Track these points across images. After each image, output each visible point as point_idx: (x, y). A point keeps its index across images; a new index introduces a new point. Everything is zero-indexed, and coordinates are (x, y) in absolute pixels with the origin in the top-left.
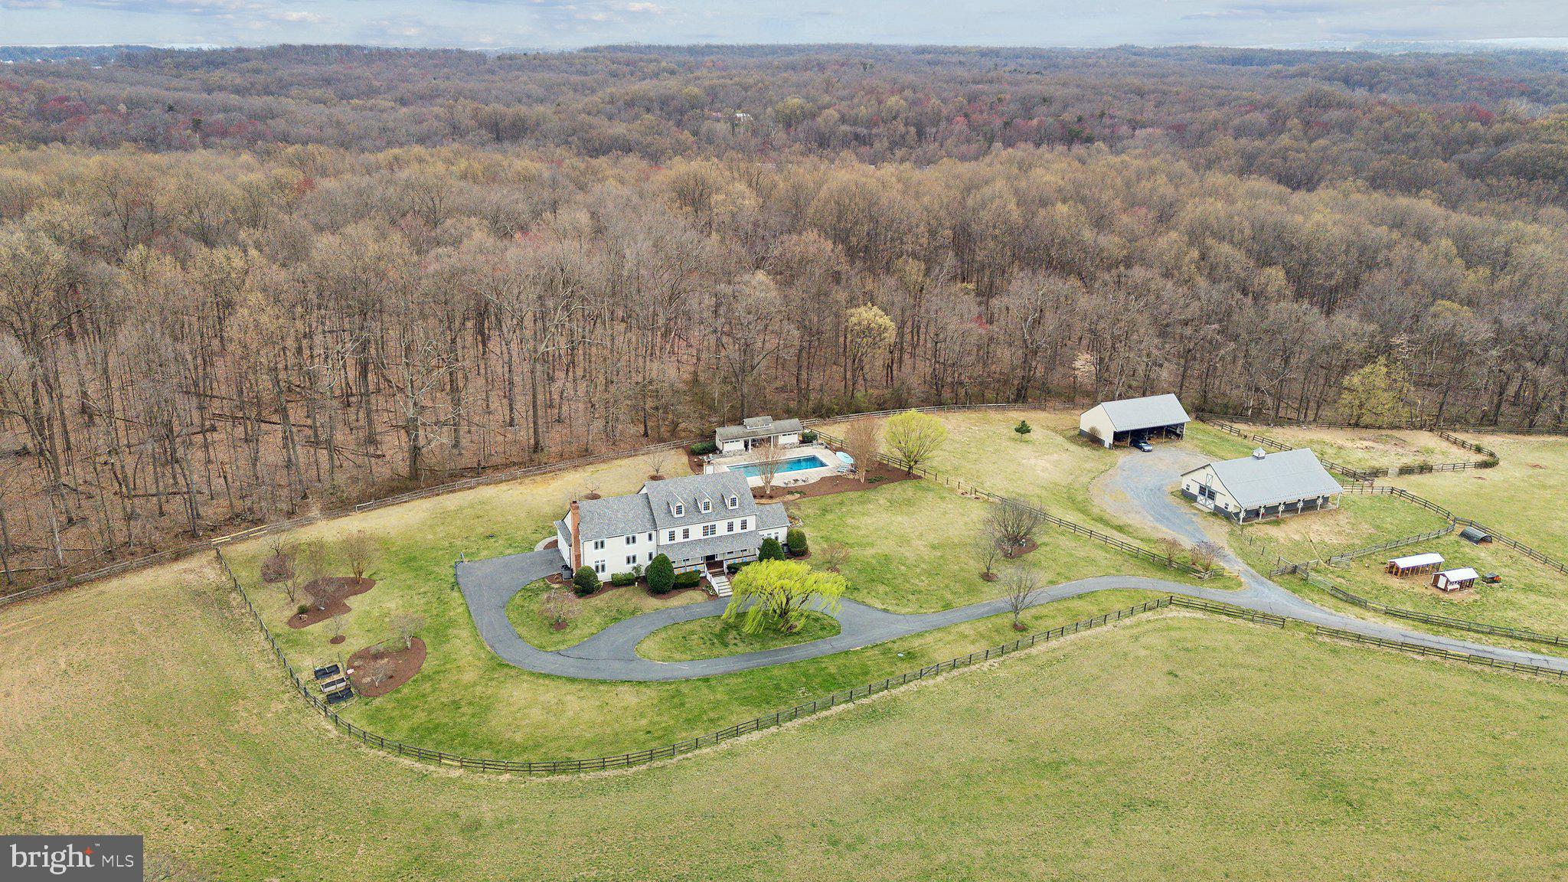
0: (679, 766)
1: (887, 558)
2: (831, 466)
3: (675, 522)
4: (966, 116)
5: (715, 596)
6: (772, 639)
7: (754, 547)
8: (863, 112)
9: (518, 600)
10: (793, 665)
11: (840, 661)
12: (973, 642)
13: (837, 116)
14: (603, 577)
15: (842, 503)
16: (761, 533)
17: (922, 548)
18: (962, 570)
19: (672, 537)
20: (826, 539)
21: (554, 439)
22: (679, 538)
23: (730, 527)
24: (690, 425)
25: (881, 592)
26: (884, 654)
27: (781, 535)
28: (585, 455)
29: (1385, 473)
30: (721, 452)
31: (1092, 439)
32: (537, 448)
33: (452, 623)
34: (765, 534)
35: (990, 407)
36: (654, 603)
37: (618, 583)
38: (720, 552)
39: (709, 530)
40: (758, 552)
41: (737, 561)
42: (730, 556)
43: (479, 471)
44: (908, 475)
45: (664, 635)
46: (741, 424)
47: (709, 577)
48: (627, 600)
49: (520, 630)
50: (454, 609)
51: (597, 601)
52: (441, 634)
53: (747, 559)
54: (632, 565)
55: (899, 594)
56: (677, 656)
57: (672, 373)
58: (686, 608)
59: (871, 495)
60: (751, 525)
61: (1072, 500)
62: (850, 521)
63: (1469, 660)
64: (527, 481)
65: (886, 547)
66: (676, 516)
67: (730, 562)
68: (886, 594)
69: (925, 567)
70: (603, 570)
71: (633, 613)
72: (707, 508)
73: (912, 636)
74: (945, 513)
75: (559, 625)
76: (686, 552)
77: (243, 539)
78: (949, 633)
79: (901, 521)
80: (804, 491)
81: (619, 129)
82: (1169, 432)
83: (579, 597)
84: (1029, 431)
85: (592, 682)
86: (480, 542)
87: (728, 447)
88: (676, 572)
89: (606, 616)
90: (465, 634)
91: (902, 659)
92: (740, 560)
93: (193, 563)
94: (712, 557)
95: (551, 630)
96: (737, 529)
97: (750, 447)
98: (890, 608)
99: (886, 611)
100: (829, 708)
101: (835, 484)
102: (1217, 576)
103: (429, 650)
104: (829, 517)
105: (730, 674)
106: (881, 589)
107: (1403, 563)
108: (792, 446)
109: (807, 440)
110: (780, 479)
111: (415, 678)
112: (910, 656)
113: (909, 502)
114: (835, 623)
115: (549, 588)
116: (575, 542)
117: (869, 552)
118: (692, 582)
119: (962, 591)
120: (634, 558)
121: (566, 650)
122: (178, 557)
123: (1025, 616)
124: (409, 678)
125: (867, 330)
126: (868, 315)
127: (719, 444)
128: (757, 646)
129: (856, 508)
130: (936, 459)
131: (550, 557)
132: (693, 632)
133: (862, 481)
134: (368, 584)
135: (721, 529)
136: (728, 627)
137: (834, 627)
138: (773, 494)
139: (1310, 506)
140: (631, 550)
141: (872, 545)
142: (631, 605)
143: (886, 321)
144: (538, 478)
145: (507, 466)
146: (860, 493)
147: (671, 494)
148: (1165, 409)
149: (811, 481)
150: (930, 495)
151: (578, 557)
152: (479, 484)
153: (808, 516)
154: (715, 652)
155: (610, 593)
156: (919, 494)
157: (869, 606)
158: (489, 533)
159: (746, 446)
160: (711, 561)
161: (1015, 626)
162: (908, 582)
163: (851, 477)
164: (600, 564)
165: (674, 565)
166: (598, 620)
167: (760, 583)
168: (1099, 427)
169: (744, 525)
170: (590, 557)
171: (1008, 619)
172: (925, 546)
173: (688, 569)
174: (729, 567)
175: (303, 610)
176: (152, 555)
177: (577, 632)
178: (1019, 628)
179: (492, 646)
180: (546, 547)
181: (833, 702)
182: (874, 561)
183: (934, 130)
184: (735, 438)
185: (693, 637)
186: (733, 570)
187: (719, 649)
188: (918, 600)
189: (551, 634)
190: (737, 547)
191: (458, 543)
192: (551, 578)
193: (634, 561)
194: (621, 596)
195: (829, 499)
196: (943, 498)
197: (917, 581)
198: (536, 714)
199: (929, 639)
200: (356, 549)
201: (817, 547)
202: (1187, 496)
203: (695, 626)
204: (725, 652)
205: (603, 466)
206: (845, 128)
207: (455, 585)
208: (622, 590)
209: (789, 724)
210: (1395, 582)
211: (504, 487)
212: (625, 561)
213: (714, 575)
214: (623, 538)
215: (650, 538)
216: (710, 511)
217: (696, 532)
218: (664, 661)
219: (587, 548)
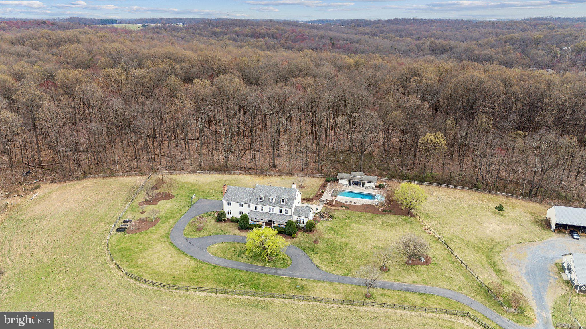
0: (166, 294)
1: (346, 245)
2: (376, 200)
3: (258, 203)
14: (229, 217)
16: (295, 217)
17: (369, 246)
19: (256, 208)
22: (259, 209)
23: (281, 211)
25: (325, 258)
26: (292, 283)
27: (305, 221)
30: (338, 183)
31: (547, 224)
33: (174, 218)
34: (298, 218)
37: (233, 220)
39: (272, 210)
44: (408, 214)
45: (224, 245)
46: (350, 173)
49: (187, 227)
50: (181, 213)
51: (220, 225)
52: (167, 220)
53: (282, 226)
56: (219, 254)
60: (289, 213)
66: (259, 200)
67: (275, 225)
68: (326, 260)
70: (230, 214)
71: (226, 233)
72: (272, 200)
75: (199, 229)
77: (161, 174)
79: (376, 232)
80: (349, 207)
83: (216, 222)
85: (182, 252)
86: (217, 193)
87: (341, 182)
89: (216, 231)
90: (172, 222)
92: (279, 226)
95: (195, 230)
96: (283, 213)
98: (320, 266)
99: (317, 266)
100: (242, 295)
101: (367, 208)
102: (521, 313)
103: (157, 224)
104: (347, 221)
105: (226, 267)
106: (327, 256)
108: (371, 188)
109: (379, 187)
110: (346, 200)
111: (144, 231)
112: (302, 288)
113: (391, 225)
117: (342, 240)
120: (242, 212)
121: (190, 238)
124: (142, 231)
126: (434, 137)
127: (338, 180)
129: (364, 220)
132: (234, 247)
133: (380, 210)
134: (173, 197)
135: (277, 210)
138: (335, 205)
140: (241, 209)
142: (228, 230)
143: (441, 141)
144: (262, 176)
146: (372, 215)
149: (357, 204)
150: (407, 225)
153: (338, 218)
154: (232, 257)
155: (227, 223)
156: (402, 223)
157: (312, 262)
159: (350, 183)
162: (342, 258)
164: (230, 211)
168: (552, 219)
169: (286, 212)
170: (226, 208)
175: (147, 200)
177: (201, 234)
181: (244, 293)
182: (339, 244)
184: (344, 179)
185: (232, 249)
187: (235, 258)
188: (337, 267)
189: (193, 231)
197: (347, 259)
199: (312, 284)
207: (191, 205)
208: (232, 224)
209: (221, 295)
212: (239, 213)
214: (239, 204)
215: (249, 207)
216: (273, 202)
217: (266, 209)
218: (212, 254)
219: (225, 204)
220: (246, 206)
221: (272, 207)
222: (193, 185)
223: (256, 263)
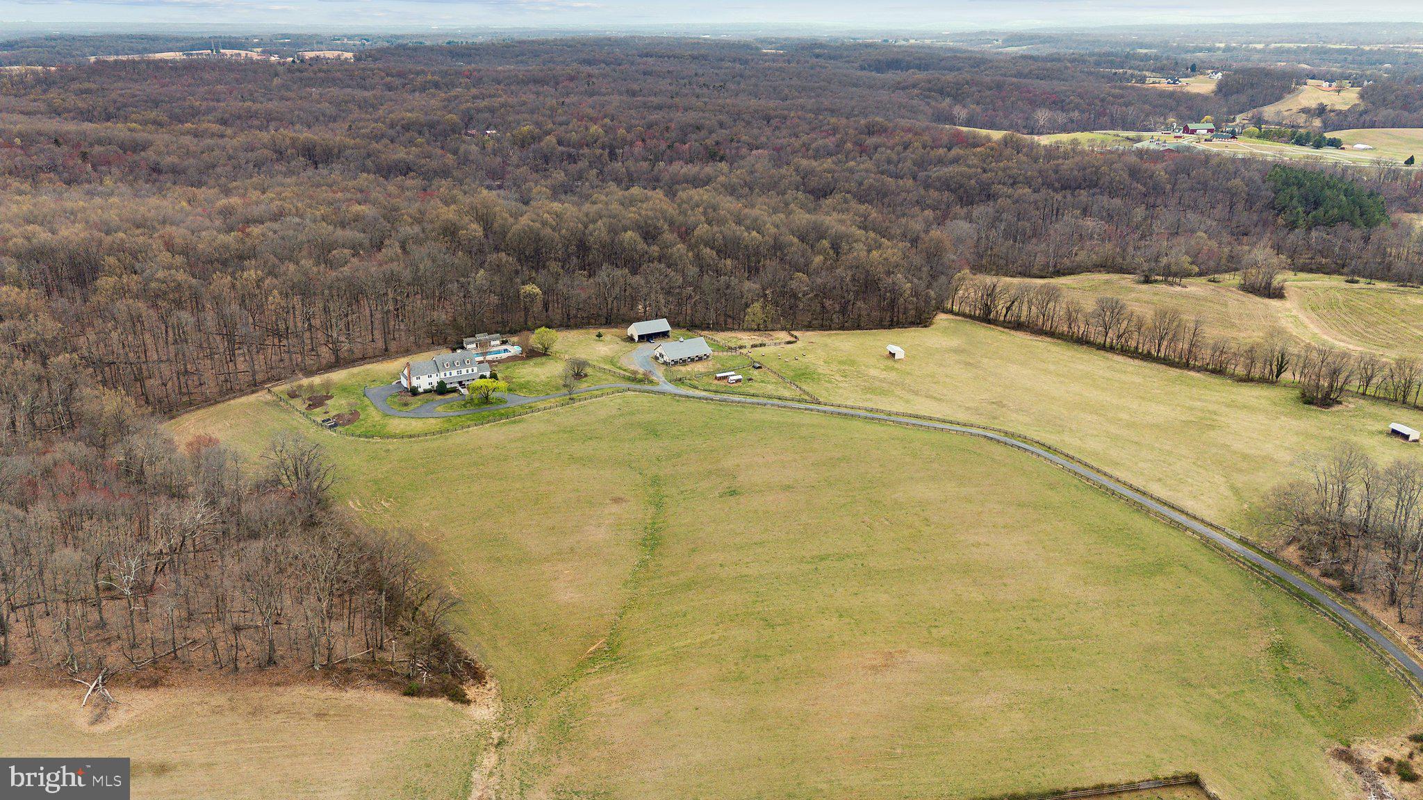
0: (451, 435)
1: (529, 382)
2: (512, 352)
3: (445, 369)
4: (643, 140)
5: (462, 394)
6: (482, 405)
8: (574, 136)
9: (389, 399)
11: (505, 409)
12: (553, 403)
13: (554, 141)
14: (421, 390)
15: (514, 364)
16: (480, 373)
17: (543, 378)
18: (557, 383)
19: (445, 375)
20: (506, 376)
21: (393, 346)
22: (448, 375)
23: (468, 371)
24: (452, 338)
26: (520, 407)
27: (488, 374)
28: (407, 352)
29: (745, 347)
30: (465, 348)
31: (631, 339)
32: (386, 350)
33: (366, 405)
36: (440, 398)
37: (426, 392)
38: (464, 380)
39: (459, 372)
42: (468, 381)
43: (364, 359)
44: (545, 355)
45: (444, 406)
46: (475, 337)
47: (460, 388)
48: (430, 397)
49: (392, 406)
50: (366, 402)
51: (418, 397)
52: (364, 408)
54: (431, 386)
55: (530, 392)
56: (449, 410)
57: (444, 317)
58: (451, 398)
59: (527, 361)
60: (475, 370)
61: (611, 362)
62: (517, 370)
63: (719, 401)
65: (529, 378)
66: (446, 367)
67: (468, 383)
68: (526, 392)
69: (543, 383)
70: (420, 387)
71: (432, 401)
73: (532, 402)
74: (554, 366)
75: (406, 405)
76: (451, 380)
77: (277, 385)
78: (545, 401)
79: (538, 370)
80: (500, 361)
81: (400, 154)
82: (664, 335)
83: (412, 396)
84: (602, 336)
85: (420, 418)
86: (371, 382)
87: (469, 347)
88: (448, 387)
89: (422, 402)
90: (372, 408)
91: (527, 408)
93: (260, 394)
94: (461, 382)
96: (470, 372)
97: (478, 346)
98: (526, 396)
100: (499, 421)
101: (513, 359)
102: (651, 382)
103: (360, 413)
104: (509, 368)
105: (467, 414)
106: (524, 390)
107: (718, 375)
108: (498, 345)
109: (504, 343)
110: (489, 358)
111: (358, 420)
113: (543, 364)
114: (504, 399)
115: (400, 395)
116: (409, 379)
117: (522, 379)
118: (454, 390)
119: (555, 389)
120: (432, 382)
121: (410, 410)
122: (253, 392)
123: (575, 395)
124: (356, 420)
125: (529, 296)
126: (531, 288)
127: (465, 345)
128: (477, 408)
129: (520, 366)
130: (556, 347)
131: (400, 384)
132: (454, 405)
133: (524, 357)
134: (331, 397)
135: (464, 372)
136: (467, 403)
137: (504, 401)
138: (486, 362)
139: (700, 359)
140: (430, 380)
141: (524, 378)
142: (431, 399)
143: (538, 290)
145: (375, 357)
146: (523, 361)
147: (444, 359)
148: (662, 325)
149: (503, 358)
150: (550, 360)
151: (410, 383)
154: (463, 409)
155: (423, 395)
156: (547, 360)
157: (519, 395)
158: (374, 379)
159: (476, 346)
162: (535, 388)
163: (520, 355)
164: (419, 385)
165: (447, 385)
166: (420, 403)
167: (477, 385)
168: (633, 334)
169: (473, 371)
170: (415, 383)
171: (568, 397)
173: (452, 386)
174: (467, 385)
175: (310, 405)
176: (242, 393)
177: (412, 408)
178: (571, 399)
179: (383, 411)
180: (398, 381)
181: (501, 419)
182: (523, 382)
183: (621, 151)
184: (472, 343)
188: (537, 393)
189: (404, 406)
191: (362, 383)
192: (400, 392)
193: (432, 384)
194: (427, 396)
195: (510, 363)
196: (555, 361)
197: (538, 387)
198: (402, 426)
199: (538, 402)
200: (327, 385)
201: (502, 378)
202: (657, 358)
203: (455, 403)
204: (466, 409)
206: (561, 148)
207: (365, 395)
208: (428, 394)
209: (486, 425)
210: (716, 382)
212: (428, 384)
213: (462, 388)
214: (427, 376)
215: (436, 376)
216: (459, 365)
217: (454, 373)
219: (415, 379)
220: (433, 376)
221: (459, 370)
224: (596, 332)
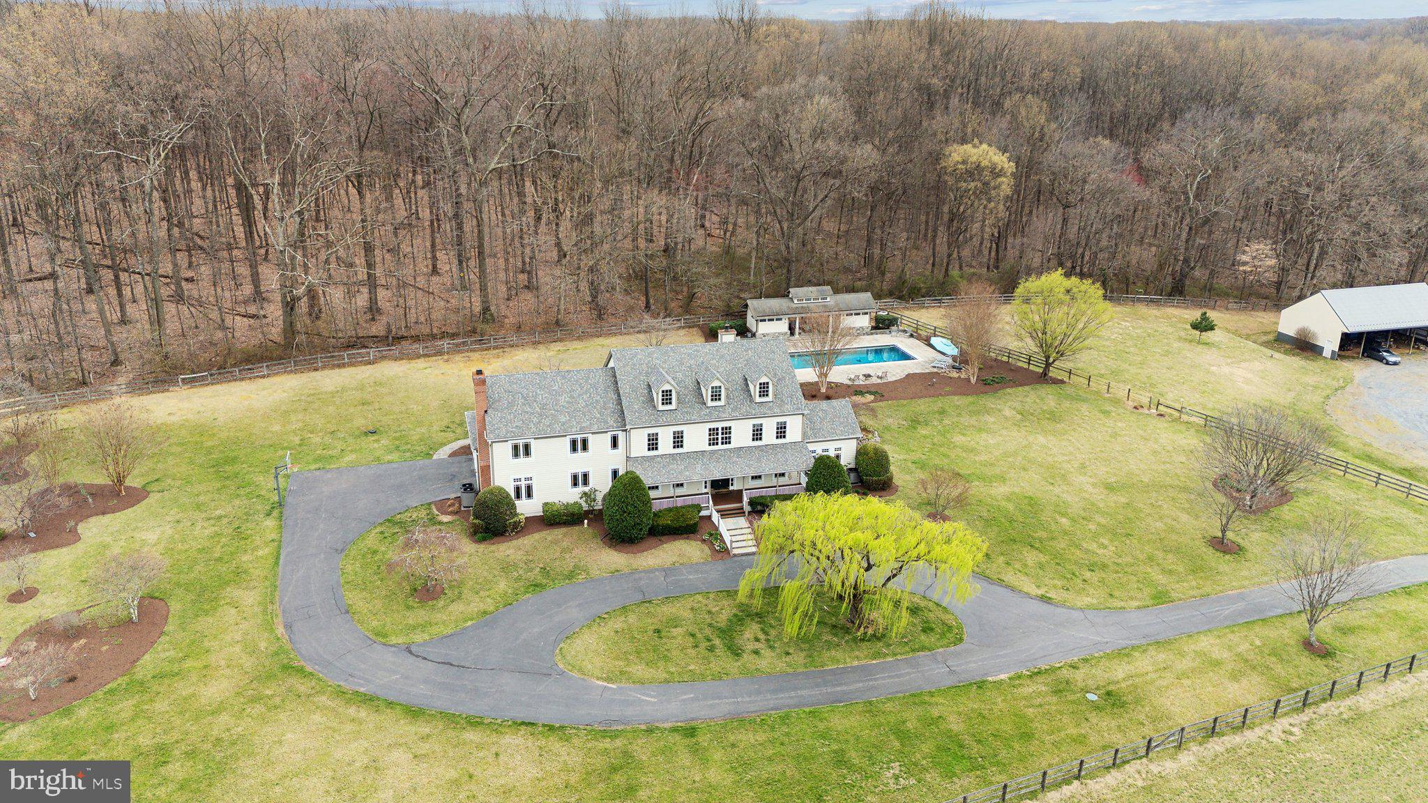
1: (1032, 502)
2: (920, 359)
3: (658, 418)
5: (725, 551)
6: (829, 645)
7: (797, 469)
9: (371, 540)
10: (870, 708)
11: (970, 703)
12: (1235, 677)
14: (527, 508)
15: (942, 412)
16: (811, 447)
17: (1091, 489)
18: (1172, 529)
19: (653, 443)
20: (923, 466)
22: (666, 446)
23: (757, 434)
24: (712, 289)
25: (1030, 562)
26: (1057, 692)
27: (847, 454)
30: (754, 335)
31: (1304, 346)
33: (239, 575)
34: (819, 449)
35: (1139, 300)
36: (614, 559)
37: (556, 519)
38: (739, 474)
39: (720, 436)
40: (804, 480)
41: (764, 492)
42: (757, 483)
44: (1043, 378)
45: (618, 623)
46: (785, 295)
47: (715, 517)
48: (563, 551)
49: (353, 598)
50: (255, 549)
51: (508, 550)
52: (209, 595)
53: (787, 491)
54: (581, 489)
55: (1065, 568)
56: (639, 670)
58: (667, 571)
59: (989, 401)
60: (795, 432)
62: (958, 439)
64: (458, 357)
65: (1029, 483)
66: (661, 408)
67: (756, 493)
68: (1041, 566)
69: (1103, 521)
70: (529, 495)
71: (571, 576)
72: (716, 396)
73: (1109, 657)
74: (1115, 435)
75: (428, 592)
76: (678, 472)
78: (1182, 654)
79: (1044, 444)
80: (881, 392)
83: (480, 541)
84: (1212, 328)
85: (451, 719)
86: (351, 440)
87: (764, 328)
88: (657, 506)
89: (518, 579)
90: (250, 598)
91: (1096, 707)
92: (772, 492)
94: (725, 483)
95: (411, 601)
96: (769, 436)
97: (797, 330)
98: (1052, 595)
99: (1045, 599)
101: (927, 384)
103: (169, 628)
104: (923, 431)
105: (740, 720)
106: (1031, 557)
108: (860, 332)
109: (882, 324)
110: (840, 374)
111: (112, 685)
112: (1113, 700)
113: (1053, 417)
114: (949, 619)
115: (433, 521)
117: (1000, 490)
118: (683, 524)
119: (1181, 569)
120: (585, 476)
121: (425, 643)
123: (1324, 629)
124: (101, 685)
125: (975, 171)
127: (751, 323)
128: (799, 658)
129: (966, 420)
131: (454, 469)
132: (675, 622)
133: (973, 380)
134: (135, 497)
135: (741, 434)
136: (745, 614)
137: (950, 628)
138: (831, 393)
140: (580, 462)
141: (1002, 479)
142: (569, 563)
145: (433, 337)
146: (970, 399)
147: (653, 369)
149: (891, 378)
150: (1084, 408)
152: (383, 358)
153: (887, 428)
154: (715, 666)
155: (537, 536)
156: (1067, 404)
157: (1012, 589)
158: (371, 428)
159: (791, 328)
160: (721, 490)
161: (1308, 645)
162: (1079, 547)
163: (955, 374)
164: (523, 484)
165: (653, 494)
166: (502, 585)
167: (809, 534)
168: (1316, 328)
169: (781, 431)
170: (505, 471)
171: (1293, 631)
172: (1094, 485)
173: (680, 502)
174: (752, 503)
177: (458, 608)
178: (1317, 649)
179: (288, 627)
180: (453, 454)
182: (1011, 507)
184: (777, 315)
185: (675, 631)
186: (759, 507)
187: (723, 662)
188: (1102, 581)
189: (409, 608)
190: (768, 467)
191: (316, 439)
192: (442, 505)
193: (586, 482)
194: (555, 542)
195: (923, 406)
196: (1106, 413)
197: (1093, 546)
199: (1143, 663)
201: (908, 477)
203: (680, 609)
204: (733, 666)
205: (577, 345)
207: (277, 508)
208: (559, 532)
211: (421, 363)
212: (569, 481)
213: (724, 514)
214: (566, 442)
215: (615, 443)
216: (722, 403)
217: (696, 438)
218: (609, 680)
219: (501, 454)
220: (599, 443)
221: (720, 425)
222: (201, 430)
223: (834, 660)
224: (1195, 314)
